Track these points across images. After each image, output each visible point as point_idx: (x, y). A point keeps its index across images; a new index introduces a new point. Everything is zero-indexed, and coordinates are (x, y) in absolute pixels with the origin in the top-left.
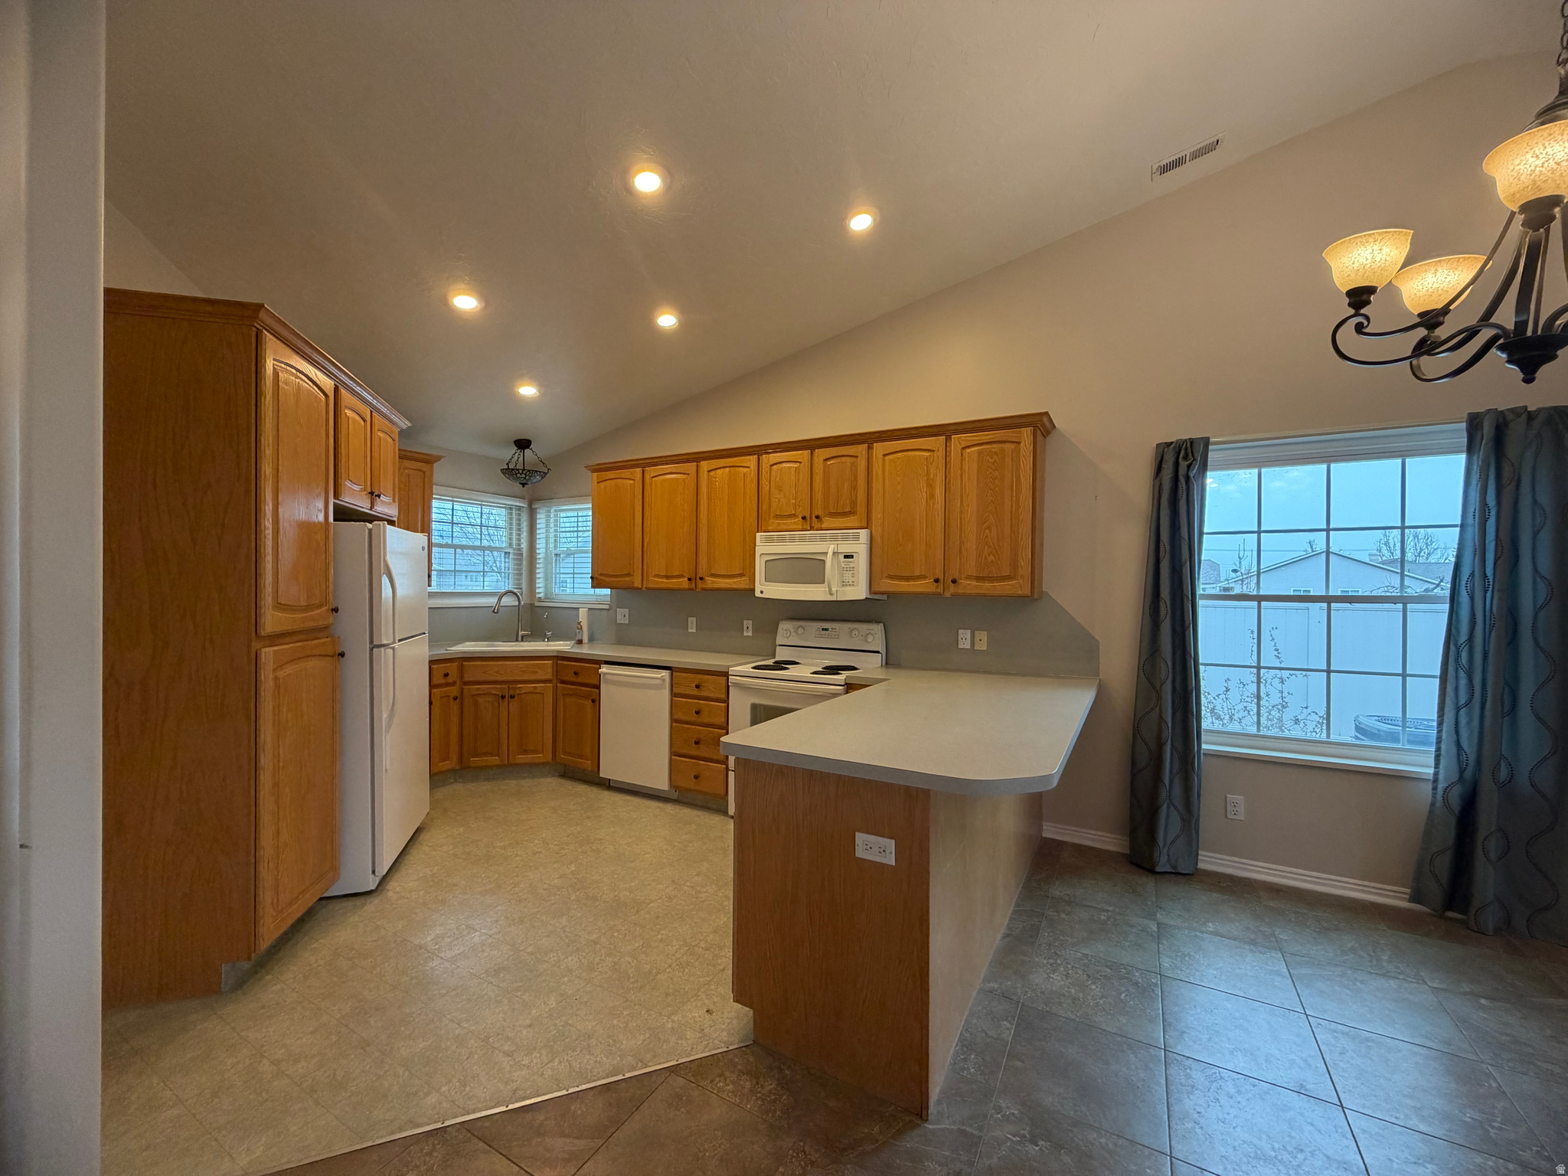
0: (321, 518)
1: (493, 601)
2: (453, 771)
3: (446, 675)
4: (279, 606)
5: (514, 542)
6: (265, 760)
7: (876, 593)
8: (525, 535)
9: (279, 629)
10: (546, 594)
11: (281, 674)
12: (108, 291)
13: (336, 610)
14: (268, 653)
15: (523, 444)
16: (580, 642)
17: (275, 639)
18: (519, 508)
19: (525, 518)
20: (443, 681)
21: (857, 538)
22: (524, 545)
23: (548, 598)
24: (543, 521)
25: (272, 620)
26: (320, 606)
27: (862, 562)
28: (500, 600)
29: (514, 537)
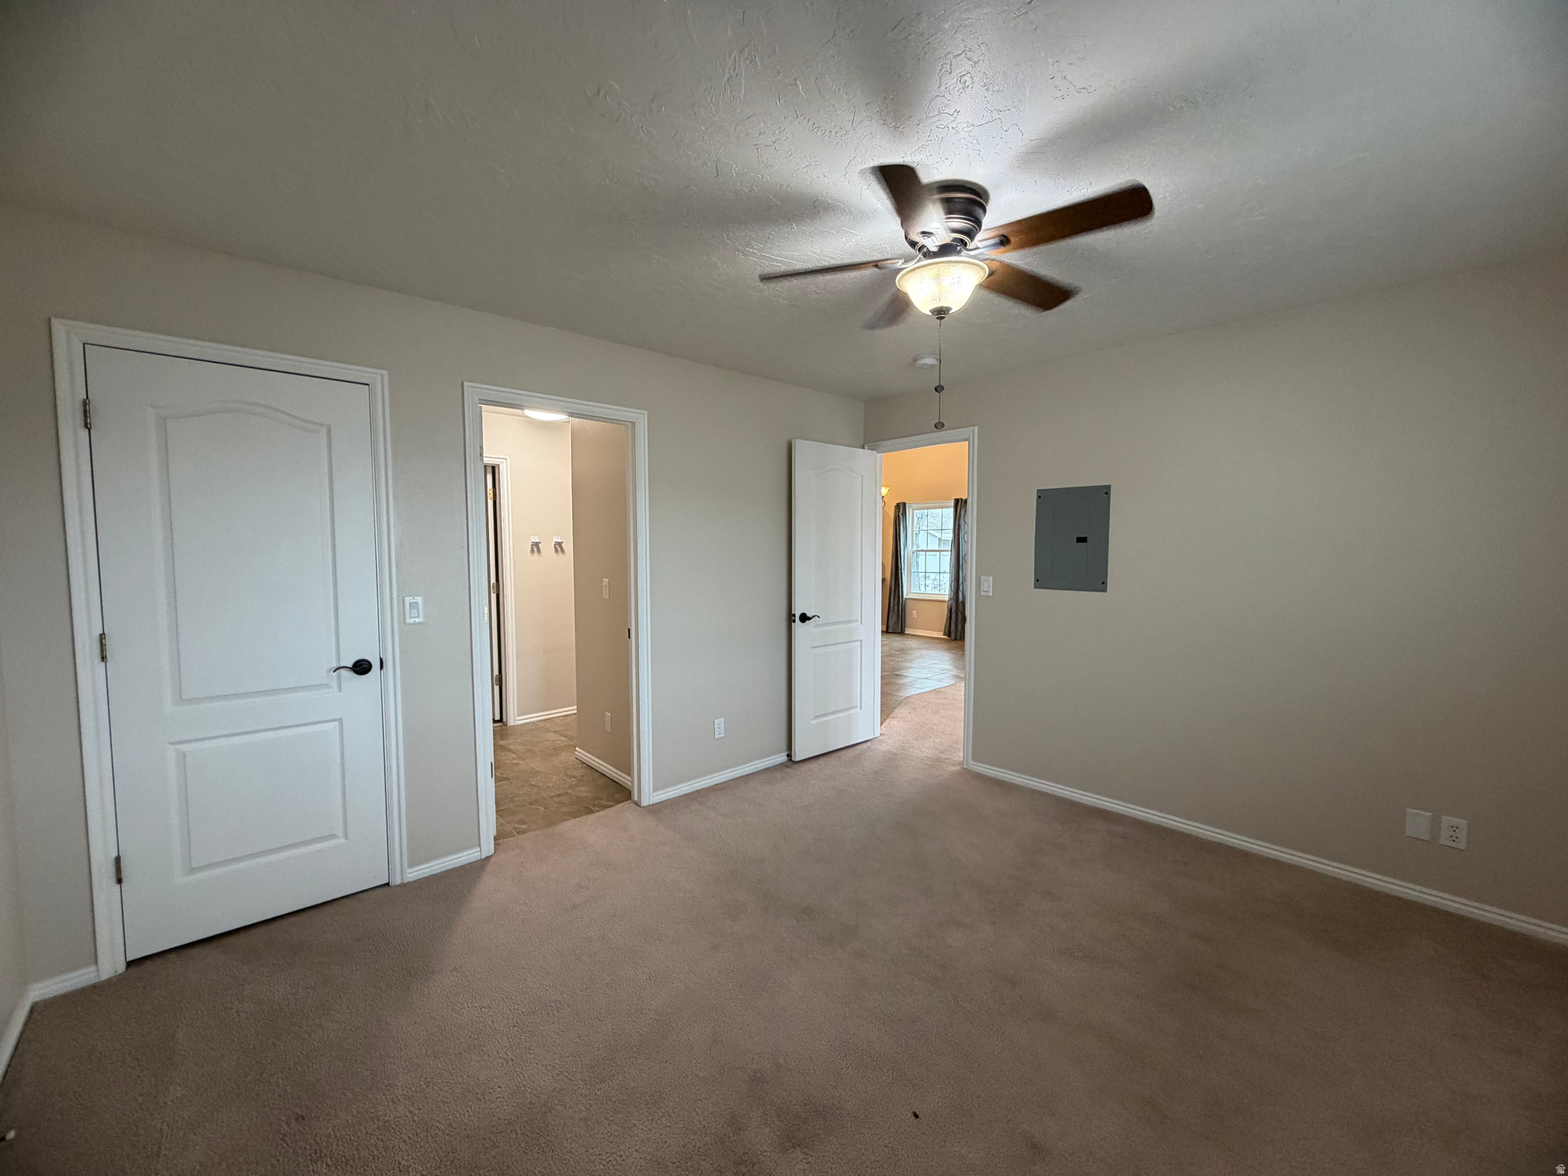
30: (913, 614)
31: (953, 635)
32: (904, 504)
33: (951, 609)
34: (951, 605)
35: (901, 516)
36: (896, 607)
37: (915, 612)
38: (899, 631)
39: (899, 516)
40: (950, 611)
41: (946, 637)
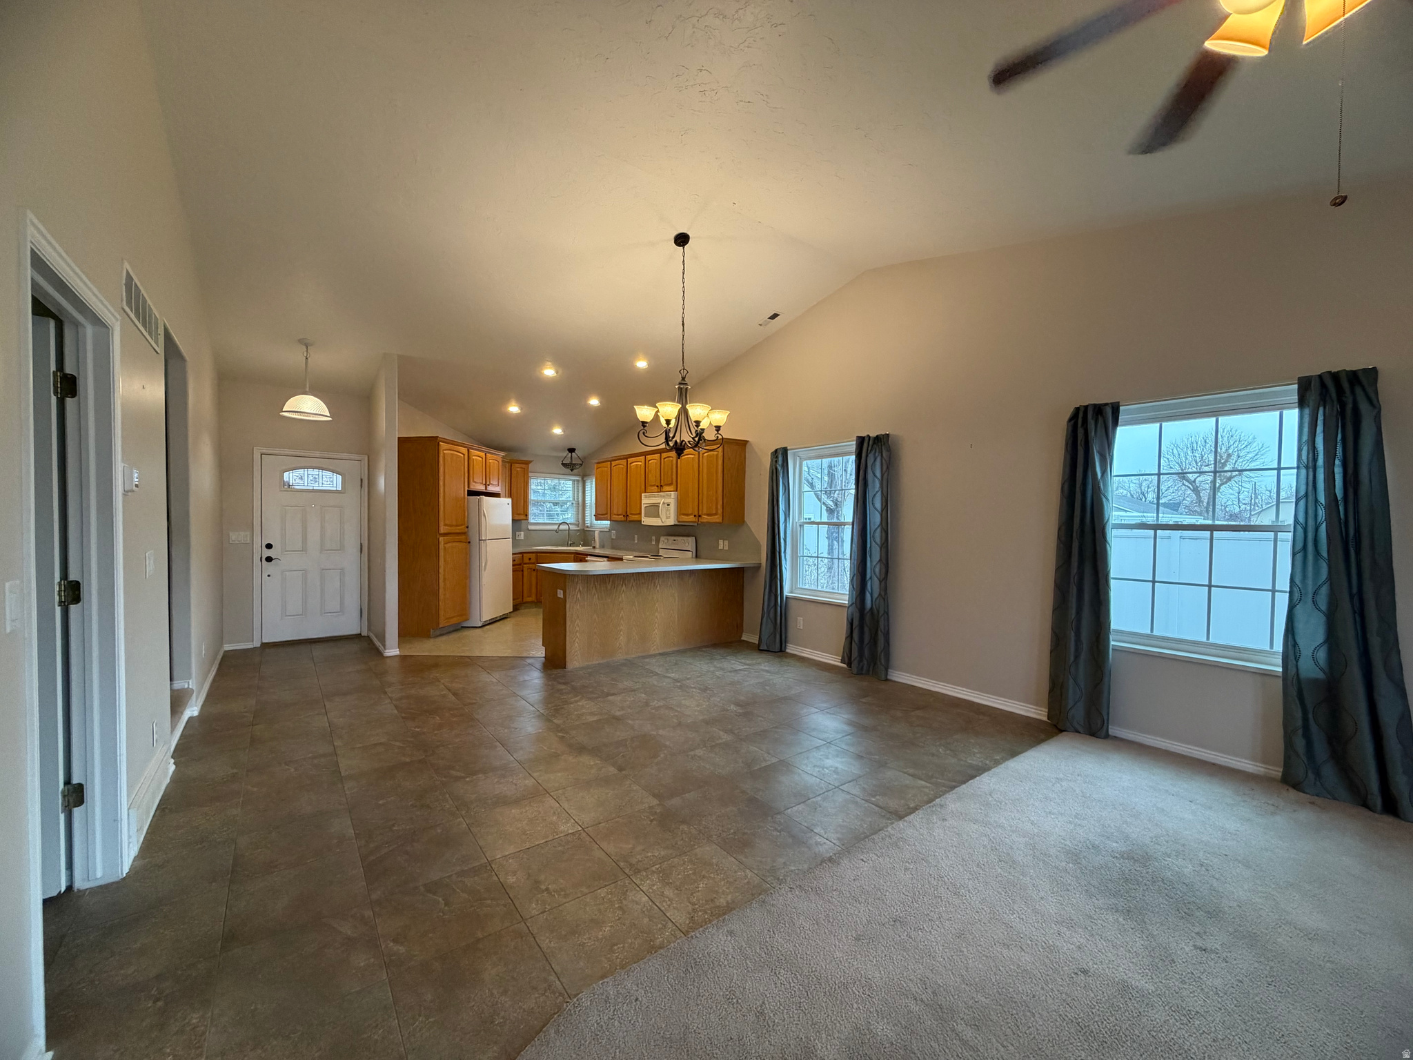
0: (463, 495)
1: (556, 527)
2: (532, 602)
3: (530, 559)
4: (445, 525)
5: (576, 498)
6: (441, 570)
7: (679, 522)
8: (580, 494)
9: (446, 532)
10: (591, 524)
11: (446, 545)
12: (399, 438)
13: (467, 527)
14: (441, 539)
15: (572, 450)
16: (594, 547)
17: (445, 534)
18: (578, 481)
19: (580, 484)
20: (528, 561)
21: (670, 496)
22: (580, 499)
23: (591, 526)
24: (589, 486)
25: (443, 529)
26: (462, 525)
27: (673, 508)
28: (559, 526)
29: (576, 495)
30: (798, 622)
31: (855, 664)
32: (785, 451)
33: (852, 620)
34: (852, 615)
35: (779, 468)
36: (772, 611)
37: (801, 619)
38: (777, 649)
39: (776, 468)
40: (851, 623)
41: (844, 666)
